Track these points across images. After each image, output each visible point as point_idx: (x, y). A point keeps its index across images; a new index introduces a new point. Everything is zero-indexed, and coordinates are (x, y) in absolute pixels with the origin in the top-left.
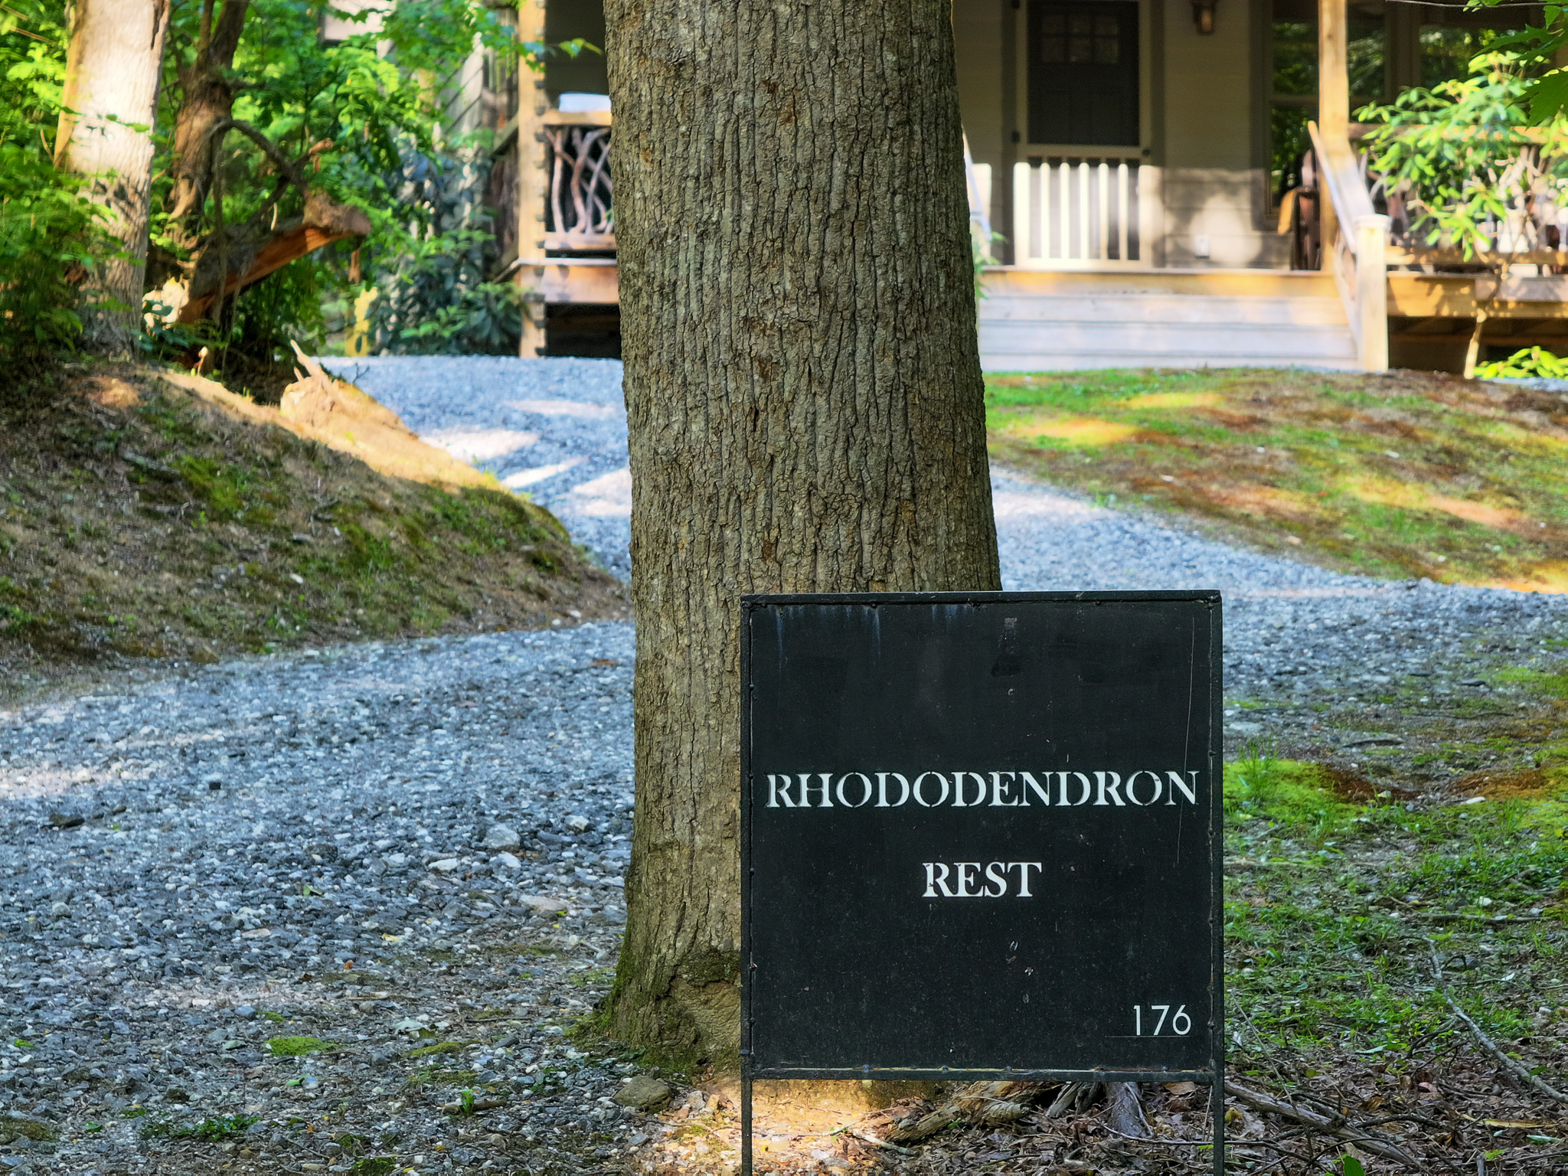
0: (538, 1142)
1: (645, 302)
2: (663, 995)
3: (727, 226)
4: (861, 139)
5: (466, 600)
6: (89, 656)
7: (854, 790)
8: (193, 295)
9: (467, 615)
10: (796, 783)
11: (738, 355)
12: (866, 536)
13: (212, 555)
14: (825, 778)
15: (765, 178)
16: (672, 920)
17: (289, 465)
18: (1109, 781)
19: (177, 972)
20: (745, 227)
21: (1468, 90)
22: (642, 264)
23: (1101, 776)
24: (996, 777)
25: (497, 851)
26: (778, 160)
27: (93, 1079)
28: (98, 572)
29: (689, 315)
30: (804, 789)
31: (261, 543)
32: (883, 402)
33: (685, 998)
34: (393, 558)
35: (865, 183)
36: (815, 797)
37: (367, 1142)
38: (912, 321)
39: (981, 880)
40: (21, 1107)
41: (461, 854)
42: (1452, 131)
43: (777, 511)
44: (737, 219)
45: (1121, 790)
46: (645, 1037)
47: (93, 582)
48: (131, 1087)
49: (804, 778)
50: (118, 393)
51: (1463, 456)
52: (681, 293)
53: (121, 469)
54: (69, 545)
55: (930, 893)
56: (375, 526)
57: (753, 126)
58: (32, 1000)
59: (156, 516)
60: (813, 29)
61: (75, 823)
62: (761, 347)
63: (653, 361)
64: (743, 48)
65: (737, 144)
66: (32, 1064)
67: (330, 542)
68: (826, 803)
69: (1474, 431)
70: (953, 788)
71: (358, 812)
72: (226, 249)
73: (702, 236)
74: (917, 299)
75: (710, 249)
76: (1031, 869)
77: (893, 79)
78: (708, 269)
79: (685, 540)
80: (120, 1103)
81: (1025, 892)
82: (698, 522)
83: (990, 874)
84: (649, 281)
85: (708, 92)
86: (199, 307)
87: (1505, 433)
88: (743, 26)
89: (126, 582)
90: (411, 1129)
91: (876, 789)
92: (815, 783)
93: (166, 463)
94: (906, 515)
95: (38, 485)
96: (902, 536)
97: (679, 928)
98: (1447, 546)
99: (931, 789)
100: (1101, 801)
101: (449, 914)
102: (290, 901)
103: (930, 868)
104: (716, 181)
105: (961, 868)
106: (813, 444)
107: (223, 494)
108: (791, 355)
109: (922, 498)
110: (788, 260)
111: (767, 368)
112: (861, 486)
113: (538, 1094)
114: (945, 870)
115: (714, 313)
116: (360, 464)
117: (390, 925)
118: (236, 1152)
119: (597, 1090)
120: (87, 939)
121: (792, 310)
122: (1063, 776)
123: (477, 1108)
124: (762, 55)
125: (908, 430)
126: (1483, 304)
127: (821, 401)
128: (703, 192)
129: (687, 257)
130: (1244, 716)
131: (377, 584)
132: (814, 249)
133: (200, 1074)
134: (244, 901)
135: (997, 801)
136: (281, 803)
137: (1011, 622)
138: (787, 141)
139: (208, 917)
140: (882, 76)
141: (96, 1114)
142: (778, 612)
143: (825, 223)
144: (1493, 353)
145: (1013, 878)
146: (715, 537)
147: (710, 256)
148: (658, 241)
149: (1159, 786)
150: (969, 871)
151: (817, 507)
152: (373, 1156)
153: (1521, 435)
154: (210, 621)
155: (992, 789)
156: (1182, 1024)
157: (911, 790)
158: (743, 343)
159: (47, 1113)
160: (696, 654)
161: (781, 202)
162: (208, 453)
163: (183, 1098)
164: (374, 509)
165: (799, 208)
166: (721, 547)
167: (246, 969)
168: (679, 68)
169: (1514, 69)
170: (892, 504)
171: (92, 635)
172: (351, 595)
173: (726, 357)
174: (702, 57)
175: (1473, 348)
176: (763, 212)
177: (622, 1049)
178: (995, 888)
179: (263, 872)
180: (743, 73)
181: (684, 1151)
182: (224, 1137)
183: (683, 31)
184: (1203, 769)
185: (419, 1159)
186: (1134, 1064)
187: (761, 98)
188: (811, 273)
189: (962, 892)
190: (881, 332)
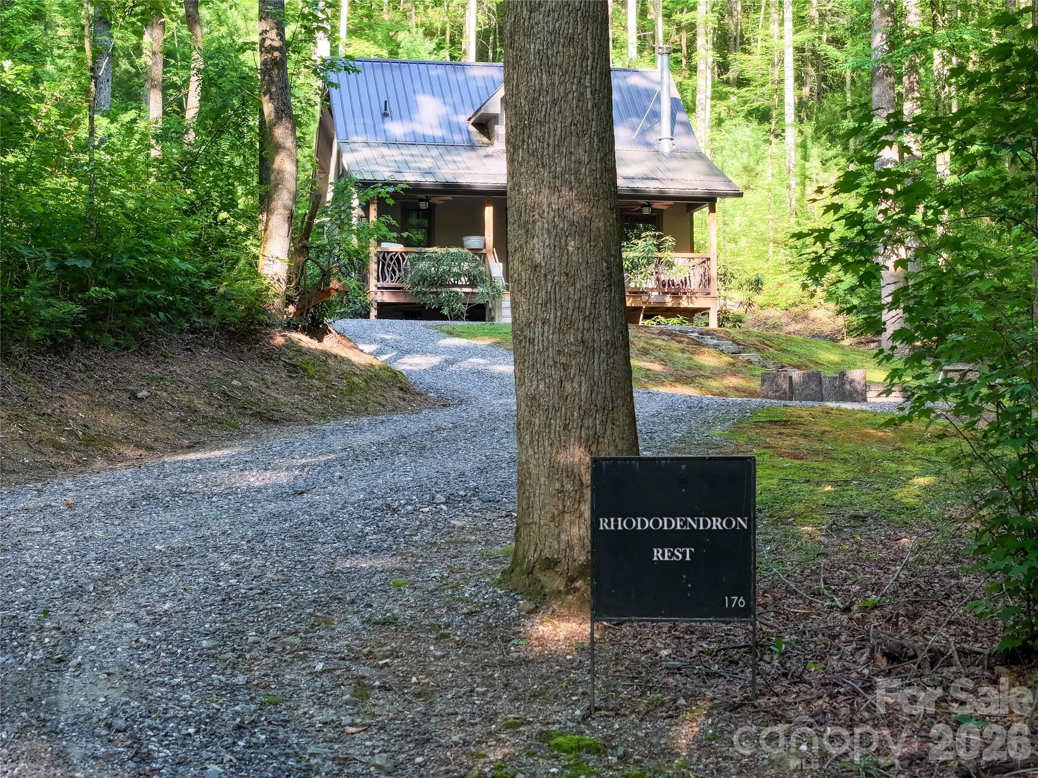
0: (496, 626)
1: (523, 344)
2: (530, 573)
3: (552, 320)
4: (596, 292)
5: (383, 402)
6: (276, 422)
7: (629, 524)
8: (297, 309)
9: (384, 406)
10: (609, 521)
11: (556, 363)
12: (598, 422)
13: (310, 390)
14: (620, 519)
15: (565, 304)
16: (533, 548)
17: (330, 361)
18: (717, 521)
19: (352, 553)
20: (558, 320)
21: (641, 243)
22: (522, 332)
23: (714, 519)
24: (678, 519)
25: (439, 504)
26: (569, 298)
27: (339, 599)
28: (277, 396)
29: (539, 349)
30: (612, 523)
31: (323, 385)
32: (603, 378)
33: (537, 574)
34: (361, 389)
35: (597, 306)
36: (616, 526)
37: (439, 626)
38: (612, 351)
39: (673, 554)
40: (319, 611)
41: (429, 505)
42: (637, 254)
43: (569, 414)
44: (555, 318)
45: (721, 524)
46: (524, 586)
47: (276, 399)
48: (353, 602)
49: (612, 520)
50: (279, 340)
51: (648, 350)
52: (536, 342)
53: (281, 363)
54: (268, 387)
55: (655, 559)
56: (355, 379)
57: (560, 287)
58: (310, 566)
59: (292, 377)
60: (580, 255)
61: (302, 493)
62: (563, 360)
63: (526, 364)
64: (557, 261)
65: (555, 293)
66: (318, 593)
67: (342, 385)
68: (620, 528)
69: (650, 342)
70: (663, 523)
71: (391, 490)
72: (307, 296)
73: (543, 323)
74: (613, 344)
75: (546, 327)
76: (691, 551)
77: (606, 271)
78: (546, 334)
79: (537, 422)
80: (350, 609)
81: (688, 558)
82: (542, 417)
83: (676, 552)
84: (525, 338)
85: (545, 276)
86: (299, 312)
87: (659, 342)
88: (557, 254)
89: (285, 398)
90: (452, 621)
91: (637, 523)
92: (616, 521)
93: (294, 361)
94: (610, 415)
95: (257, 369)
96: (609, 422)
97: (535, 551)
98: (647, 377)
99: (656, 523)
100: (714, 528)
101: (431, 528)
102: (380, 524)
103: (655, 550)
104: (548, 305)
105: (666, 550)
106: (580, 391)
107: (311, 371)
108: (573, 363)
109: (615, 410)
110: (572, 331)
111: (565, 367)
112: (596, 406)
113: (491, 607)
114: (661, 551)
115: (548, 348)
116: (349, 360)
117: (414, 533)
118: (396, 630)
119: (511, 605)
120: (320, 540)
121: (573, 348)
122: (701, 519)
123: (472, 613)
124: (564, 264)
125: (611, 387)
126: (644, 303)
127: (583, 378)
128: (544, 309)
129: (538, 330)
130: (645, 450)
131: (357, 398)
132: (581, 328)
133: (373, 595)
134: (366, 525)
135: (679, 528)
136: (364, 484)
137: (684, 467)
138: (572, 292)
139: (356, 531)
140: (602, 271)
141: (343, 612)
142: (604, 463)
143: (584, 319)
144: (646, 317)
145: (684, 554)
146: (548, 422)
147: (546, 330)
148: (528, 325)
149: (734, 523)
150: (669, 551)
151: (582, 413)
152: (442, 631)
153: (664, 343)
154: (310, 410)
155: (677, 523)
156: (742, 603)
157: (649, 524)
158: (557, 359)
159: (328, 613)
160: (541, 461)
161: (570, 312)
162: (306, 358)
163: (371, 606)
164: (355, 374)
165: (576, 314)
166: (550, 426)
167: (374, 551)
168: (535, 267)
169: (654, 236)
170: (606, 412)
171: (277, 415)
172: (350, 401)
173: (551, 363)
174: (543, 264)
175: (642, 316)
176: (564, 316)
177: (515, 590)
178: (678, 557)
179: (369, 514)
180: (557, 270)
181: (545, 629)
182: (391, 623)
183: (537, 255)
184: (749, 516)
185: (459, 633)
186: (726, 617)
187: (563, 278)
188: (580, 336)
189: (666, 558)
190: (602, 355)
